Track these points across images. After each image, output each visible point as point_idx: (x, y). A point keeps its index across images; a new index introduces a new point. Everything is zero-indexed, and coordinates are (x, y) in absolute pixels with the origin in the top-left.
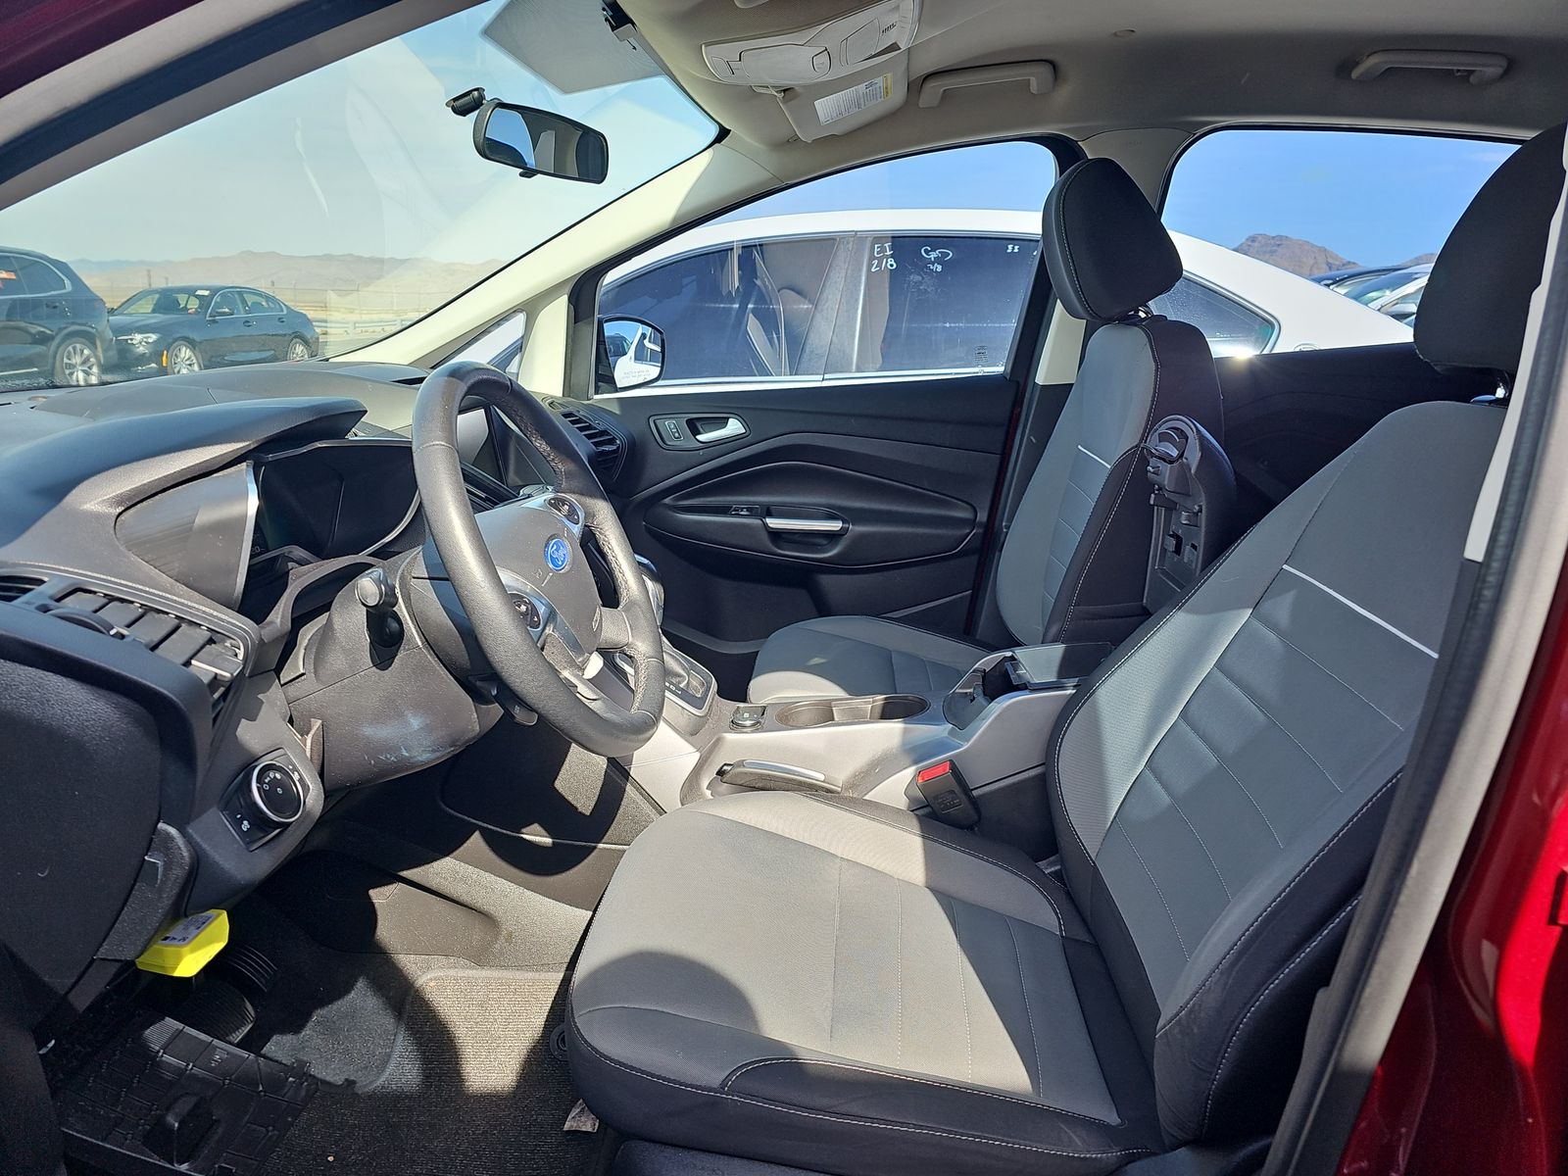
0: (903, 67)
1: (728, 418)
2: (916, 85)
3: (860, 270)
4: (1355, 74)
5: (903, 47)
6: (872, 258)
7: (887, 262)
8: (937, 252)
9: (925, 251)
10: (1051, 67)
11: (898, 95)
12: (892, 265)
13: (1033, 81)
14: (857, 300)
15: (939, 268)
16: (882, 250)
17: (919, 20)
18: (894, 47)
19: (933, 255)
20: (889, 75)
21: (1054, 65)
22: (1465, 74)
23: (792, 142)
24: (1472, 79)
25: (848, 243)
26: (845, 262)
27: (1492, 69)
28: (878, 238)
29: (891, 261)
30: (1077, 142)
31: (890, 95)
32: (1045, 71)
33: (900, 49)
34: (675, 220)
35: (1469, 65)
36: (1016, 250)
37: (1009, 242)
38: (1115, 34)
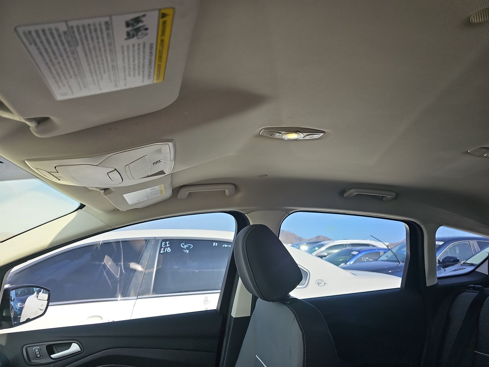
0: (169, 182)
1: (72, 343)
2: (176, 190)
3: (156, 252)
4: (345, 195)
5: (167, 173)
6: (161, 247)
7: (167, 249)
8: (187, 245)
9: (183, 245)
10: (234, 186)
11: (168, 193)
12: (169, 250)
13: (227, 191)
14: (154, 264)
15: (188, 252)
16: (166, 244)
17: (175, 159)
18: (162, 172)
19: (185, 247)
20: (162, 185)
21: (235, 186)
22: (382, 197)
23: (115, 211)
24: (384, 199)
25: (152, 242)
26: (150, 249)
27: (389, 196)
28: (165, 240)
29: (169, 249)
30: (244, 214)
31: (163, 194)
32: (232, 187)
33: (165, 174)
34: (51, 244)
35: (383, 194)
36: (216, 245)
37: (214, 242)
38: (260, 176)
